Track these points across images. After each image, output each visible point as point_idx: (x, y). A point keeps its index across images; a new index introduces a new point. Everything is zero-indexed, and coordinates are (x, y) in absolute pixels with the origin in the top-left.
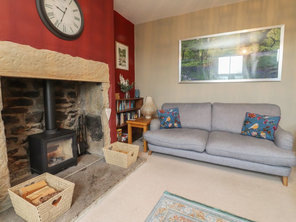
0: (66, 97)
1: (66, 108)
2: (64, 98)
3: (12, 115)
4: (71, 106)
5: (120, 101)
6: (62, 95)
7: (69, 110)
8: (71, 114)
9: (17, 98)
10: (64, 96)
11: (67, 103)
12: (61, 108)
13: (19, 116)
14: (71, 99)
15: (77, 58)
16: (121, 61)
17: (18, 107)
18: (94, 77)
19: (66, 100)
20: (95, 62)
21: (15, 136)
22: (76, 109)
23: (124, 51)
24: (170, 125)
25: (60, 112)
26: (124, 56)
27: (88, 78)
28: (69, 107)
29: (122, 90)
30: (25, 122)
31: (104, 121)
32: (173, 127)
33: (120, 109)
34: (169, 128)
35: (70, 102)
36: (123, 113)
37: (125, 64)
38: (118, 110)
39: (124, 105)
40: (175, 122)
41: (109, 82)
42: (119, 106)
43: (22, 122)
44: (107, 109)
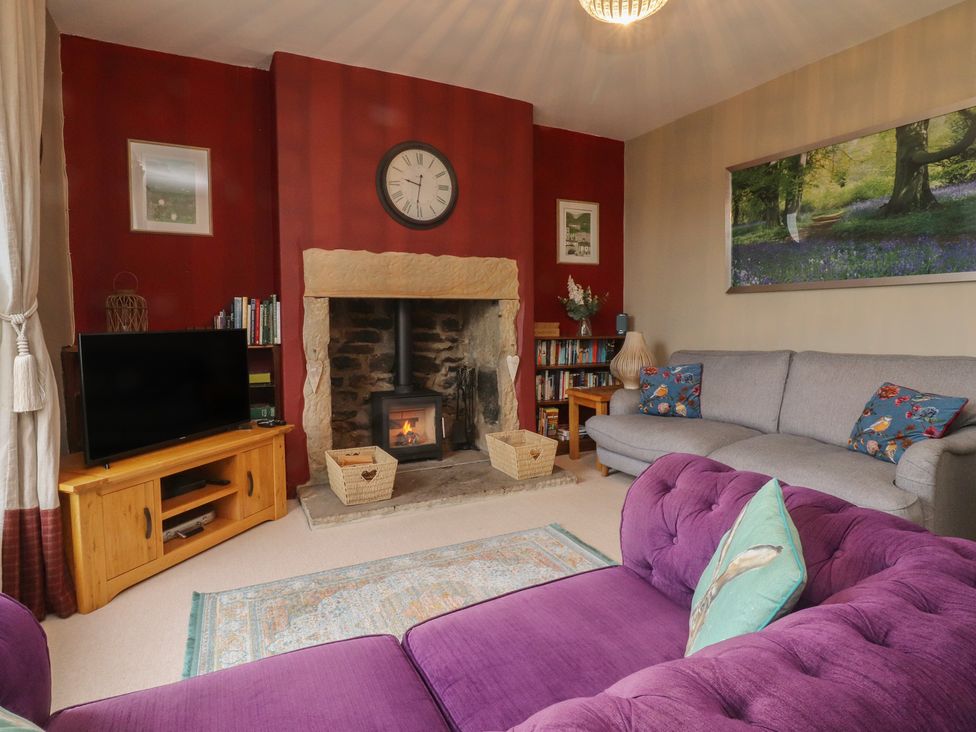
0: (438, 330)
1: (439, 351)
2: (435, 331)
3: (352, 356)
4: (450, 348)
5: (559, 340)
6: (432, 326)
7: (444, 355)
8: (448, 364)
9: (359, 329)
10: (434, 328)
11: (441, 341)
12: (429, 350)
13: (361, 357)
14: (449, 334)
15: (443, 256)
16: (575, 244)
17: (360, 344)
18: (478, 289)
19: (438, 335)
20: (482, 259)
21: (354, 390)
22: (460, 355)
23: (586, 217)
24: (663, 407)
25: (425, 358)
26: (587, 229)
27: (465, 292)
28: (444, 349)
29: (571, 315)
30: (369, 369)
31: (503, 382)
32: (671, 414)
33: (561, 361)
34: (659, 414)
35: (448, 339)
36: (572, 370)
37: (586, 249)
38: (552, 362)
39: (573, 352)
40: (681, 400)
41: (518, 298)
42: (557, 354)
43: (364, 369)
44: (509, 357)
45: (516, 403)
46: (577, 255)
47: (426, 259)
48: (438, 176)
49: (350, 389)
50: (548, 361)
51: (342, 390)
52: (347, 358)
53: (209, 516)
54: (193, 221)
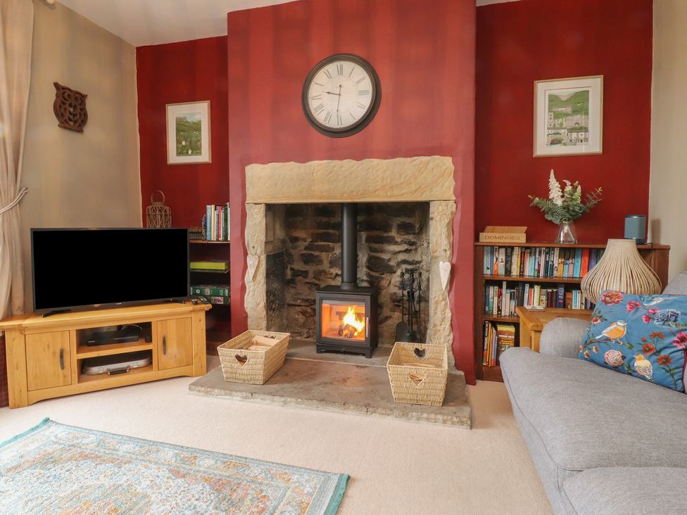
0: (393, 233)
1: (395, 253)
2: (390, 234)
3: (316, 253)
4: (406, 251)
5: (527, 248)
6: (387, 228)
7: (401, 257)
8: (404, 266)
9: (322, 231)
10: (391, 231)
11: (396, 243)
12: (382, 251)
13: (324, 255)
14: (406, 237)
15: (366, 161)
16: (562, 131)
17: (323, 243)
18: (403, 191)
19: (393, 238)
20: (409, 159)
21: (317, 282)
22: (418, 258)
24: (613, 356)
25: (379, 258)
27: (389, 194)
28: (400, 252)
29: (549, 217)
30: (328, 265)
31: (434, 288)
32: (624, 368)
33: (529, 272)
35: (403, 242)
37: (582, 135)
38: (515, 271)
39: (547, 263)
40: (646, 350)
41: (455, 199)
42: (522, 263)
43: (326, 265)
44: (441, 263)
45: (449, 314)
46: (565, 144)
47: (348, 164)
48: (358, 82)
49: (314, 280)
50: (508, 272)
51: (308, 281)
52: (312, 255)
53: (142, 362)
54: (200, 154)
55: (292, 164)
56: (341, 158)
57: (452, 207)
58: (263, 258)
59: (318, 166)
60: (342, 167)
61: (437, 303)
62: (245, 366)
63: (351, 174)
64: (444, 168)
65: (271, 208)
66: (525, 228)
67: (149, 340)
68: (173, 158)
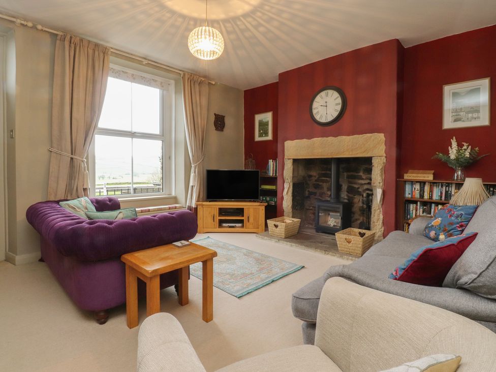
0: (361, 174)
1: (362, 184)
2: (359, 174)
3: (320, 184)
4: (369, 184)
5: (434, 183)
6: (357, 171)
7: (366, 187)
10: (359, 173)
11: (363, 179)
12: (355, 183)
13: (324, 184)
15: (339, 137)
16: (461, 113)
17: (324, 178)
19: (361, 176)
24: (432, 234)
25: (353, 187)
28: (365, 184)
29: (449, 165)
32: (435, 239)
33: (436, 197)
34: (431, 238)
37: (475, 115)
38: (426, 196)
39: (446, 192)
40: (444, 230)
41: (385, 155)
42: (431, 191)
43: (325, 189)
44: (378, 189)
45: (381, 217)
46: (463, 121)
47: (330, 139)
48: (335, 99)
49: (319, 197)
50: (422, 196)
51: (316, 197)
52: (318, 184)
55: (305, 140)
56: (327, 136)
57: (384, 160)
58: (291, 184)
59: (317, 140)
60: (328, 140)
61: (375, 210)
62: (278, 229)
63: (332, 144)
64: (379, 139)
65: (295, 161)
66: (433, 171)
67: (243, 216)
68: (257, 138)
